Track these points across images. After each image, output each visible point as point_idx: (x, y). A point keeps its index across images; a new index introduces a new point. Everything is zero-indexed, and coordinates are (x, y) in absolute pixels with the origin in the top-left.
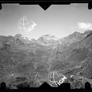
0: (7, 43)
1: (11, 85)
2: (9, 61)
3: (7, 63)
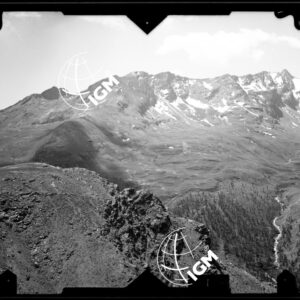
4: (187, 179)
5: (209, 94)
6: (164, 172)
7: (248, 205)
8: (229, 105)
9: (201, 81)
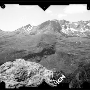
5: (77, 27)
9: (73, 23)
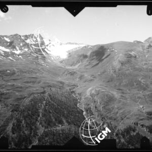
0: (131, 53)
1: (137, 124)
2: (135, 84)
3: (132, 86)
4: (27, 88)
5: (8, 44)
6: (14, 85)
7: (64, 99)
8: (20, 50)
